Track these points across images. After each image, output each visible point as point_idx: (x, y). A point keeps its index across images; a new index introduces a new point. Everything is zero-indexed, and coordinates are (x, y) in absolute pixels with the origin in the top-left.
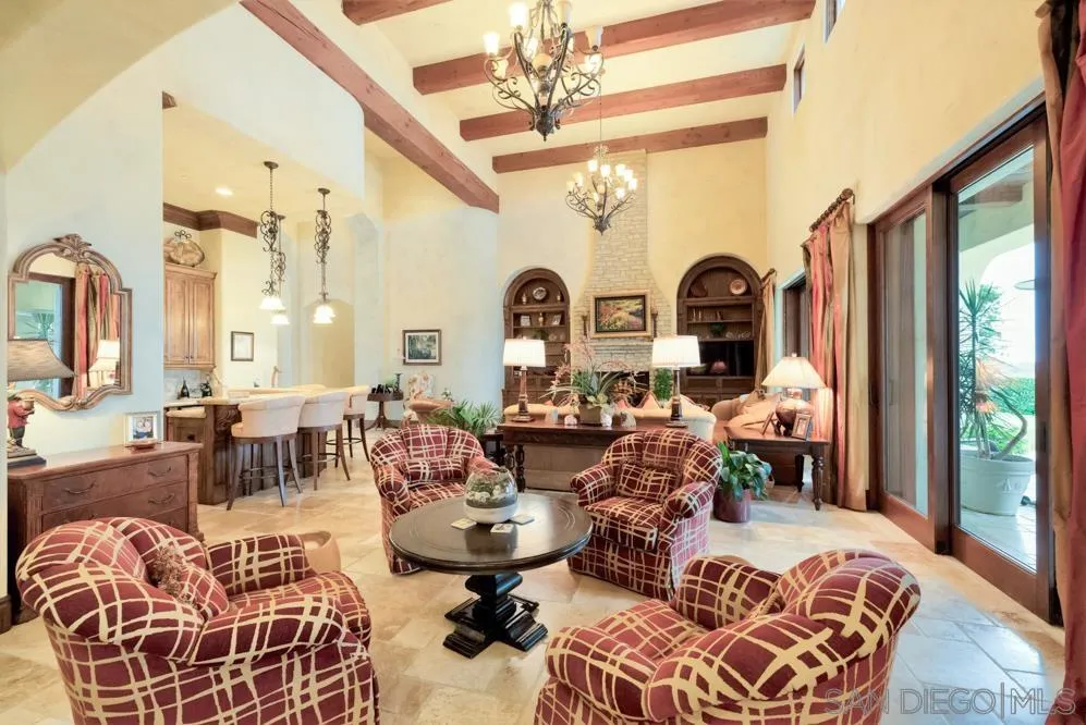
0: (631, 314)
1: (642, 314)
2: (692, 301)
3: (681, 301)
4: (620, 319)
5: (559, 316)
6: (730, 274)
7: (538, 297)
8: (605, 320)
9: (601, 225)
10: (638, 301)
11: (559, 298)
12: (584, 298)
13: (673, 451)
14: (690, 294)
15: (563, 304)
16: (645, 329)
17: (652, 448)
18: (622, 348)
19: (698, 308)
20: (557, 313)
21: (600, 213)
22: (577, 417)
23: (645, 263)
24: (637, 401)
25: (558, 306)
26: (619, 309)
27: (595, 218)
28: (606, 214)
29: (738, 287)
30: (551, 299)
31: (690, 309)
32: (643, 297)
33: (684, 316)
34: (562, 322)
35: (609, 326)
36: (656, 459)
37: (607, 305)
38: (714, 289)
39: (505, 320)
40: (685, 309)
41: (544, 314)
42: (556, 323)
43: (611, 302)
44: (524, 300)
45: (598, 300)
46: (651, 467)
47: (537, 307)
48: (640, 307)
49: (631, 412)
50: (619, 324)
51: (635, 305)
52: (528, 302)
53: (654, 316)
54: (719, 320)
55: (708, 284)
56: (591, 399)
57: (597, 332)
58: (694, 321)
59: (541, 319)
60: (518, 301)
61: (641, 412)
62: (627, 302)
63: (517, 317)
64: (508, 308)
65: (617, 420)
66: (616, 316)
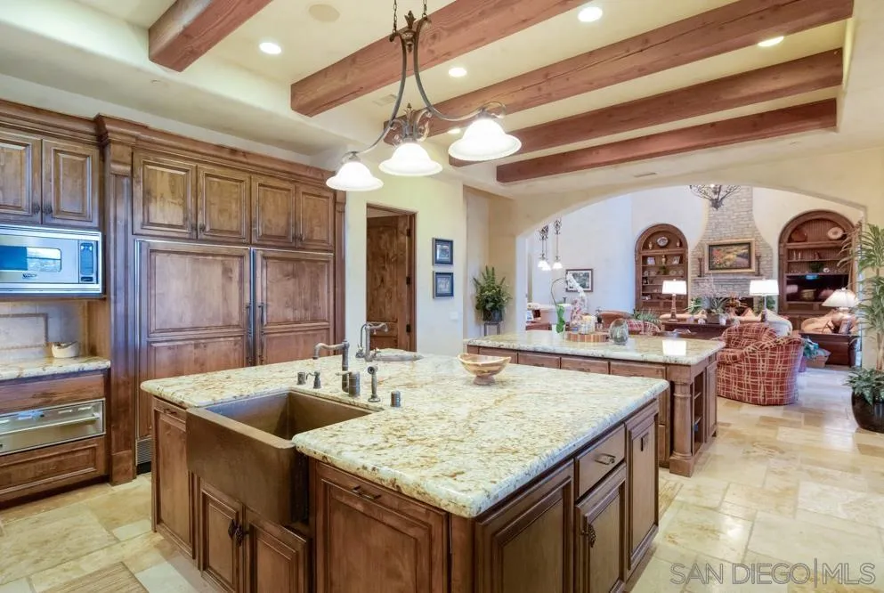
0: (738, 256)
1: (748, 256)
2: (792, 245)
3: (782, 245)
4: (729, 260)
5: (679, 258)
6: (828, 224)
7: (662, 244)
8: (716, 261)
9: (716, 204)
10: (744, 247)
11: (678, 244)
12: (700, 246)
13: (758, 331)
14: (790, 240)
15: (681, 249)
16: (750, 267)
17: (747, 331)
18: (730, 280)
19: (797, 250)
20: (677, 255)
21: (716, 197)
22: (706, 320)
23: (751, 218)
24: (740, 312)
25: (679, 250)
26: (729, 253)
27: (712, 200)
28: (720, 197)
29: (836, 233)
30: (671, 245)
31: (790, 252)
32: (749, 244)
33: (786, 257)
34: (681, 262)
35: (720, 264)
36: (749, 335)
37: (719, 250)
38: (813, 235)
39: (636, 261)
40: (786, 251)
41: (666, 256)
42: (676, 262)
43: (722, 248)
44: (650, 246)
45: (711, 246)
46: (746, 338)
47: (661, 252)
48: (746, 251)
49: (737, 318)
50: (728, 263)
51: (743, 250)
52: (653, 248)
53: (758, 258)
54: (816, 259)
55: (807, 231)
56: (714, 311)
57: (710, 269)
58: (794, 260)
59: (664, 260)
60: (645, 247)
61: (742, 318)
62: (735, 248)
63: (645, 258)
64: (637, 252)
65: (729, 322)
66: (727, 257)
